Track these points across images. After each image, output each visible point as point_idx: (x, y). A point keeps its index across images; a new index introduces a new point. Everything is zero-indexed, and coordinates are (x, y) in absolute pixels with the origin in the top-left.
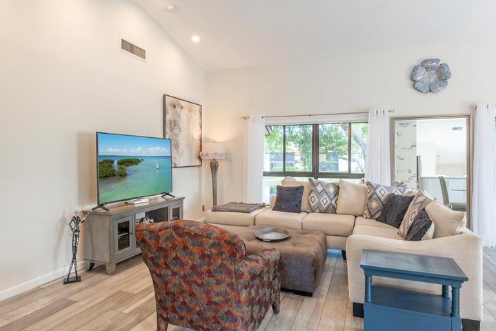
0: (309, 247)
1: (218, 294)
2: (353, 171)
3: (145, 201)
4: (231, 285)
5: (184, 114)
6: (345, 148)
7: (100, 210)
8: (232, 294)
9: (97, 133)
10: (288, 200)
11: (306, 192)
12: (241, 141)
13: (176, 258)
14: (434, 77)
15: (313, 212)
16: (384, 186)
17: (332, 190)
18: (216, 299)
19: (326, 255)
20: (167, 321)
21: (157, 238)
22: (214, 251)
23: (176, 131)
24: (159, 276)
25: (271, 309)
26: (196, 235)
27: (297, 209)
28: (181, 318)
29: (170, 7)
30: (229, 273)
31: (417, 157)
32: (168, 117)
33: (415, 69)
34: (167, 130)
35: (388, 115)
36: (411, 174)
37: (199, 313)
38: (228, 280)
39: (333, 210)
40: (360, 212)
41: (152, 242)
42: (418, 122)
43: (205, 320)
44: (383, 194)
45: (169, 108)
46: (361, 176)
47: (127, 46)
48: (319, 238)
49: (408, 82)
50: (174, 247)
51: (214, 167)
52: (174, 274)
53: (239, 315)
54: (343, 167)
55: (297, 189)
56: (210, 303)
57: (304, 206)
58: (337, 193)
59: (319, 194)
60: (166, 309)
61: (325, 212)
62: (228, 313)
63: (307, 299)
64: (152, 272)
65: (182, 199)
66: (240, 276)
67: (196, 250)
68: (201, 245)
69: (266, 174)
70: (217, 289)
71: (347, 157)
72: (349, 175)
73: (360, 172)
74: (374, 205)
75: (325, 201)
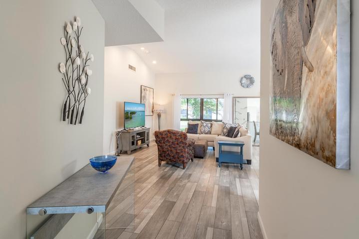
0: (203, 143)
1: (179, 150)
2: (218, 119)
3: (137, 129)
4: (183, 147)
5: (148, 92)
6: (215, 108)
7: (125, 131)
8: (184, 150)
9: (125, 102)
10: (193, 129)
11: (199, 126)
12: (171, 105)
13: (168, 140)
14: (249, 82)
15: (202, 133)
16: (229, 123)
17: (209, 125)
18: (178, 151)
19: (208, 146)
20: (162, 160)
21: (162, 135)
22: (180, 137)
23: (145, 100)
24: (161, 146)
25: (191, 160)
26: (175, 133)
27: (196, 133)
28: (167, 159)
29: (147, 52)
30: (183, 143)
31: (248, 113)
32: (143, 95)
33: (242, 78)
34: (142, 100)
35: (232, 96)
36: (245, 121)
37: (173, 156)
38: (183, 145)
39: (210, 133)
40: (220, 133)
41: (160, 136)
42: (248, 99)
43: (175, 158)
44: (228, 126)
45: (143, 90)
46: (221, 121)
47: (131, 67)
48: (205, 141)
49: (239, 83)
50: (167, 137)
51: (159, 116)
52: (166, 145)
53: (185, 156)
54: (214, 117)
55: (196, 125)
56: (177, 153)
57: (199, 131)
58: (211, 126)
59: (204, 127)
60: (162, 157)
61: (207, 134)
62: (182, 155)
63: (201, 159)
64: (158, 146)
65: (149, 129)
66: (186, 144)
67: (174, 137)
68: (176, 136)
69: (182, 120)
70: (179, 148)
71: (216, 112)
72: (216, 121)
73: (221, 119)
74: (225, 130)
75: (207, 129)
